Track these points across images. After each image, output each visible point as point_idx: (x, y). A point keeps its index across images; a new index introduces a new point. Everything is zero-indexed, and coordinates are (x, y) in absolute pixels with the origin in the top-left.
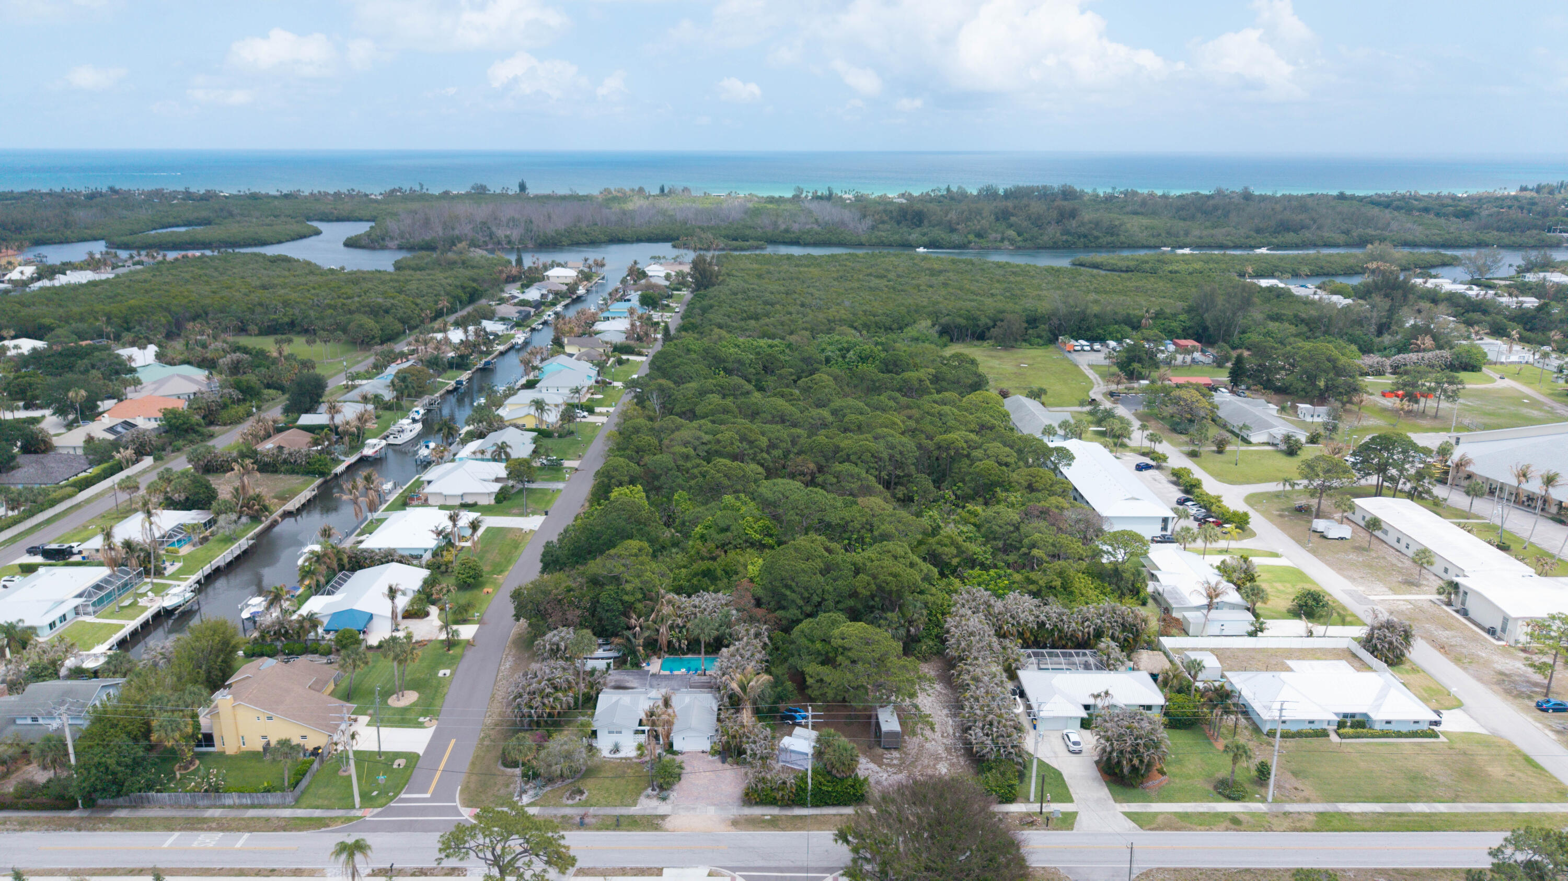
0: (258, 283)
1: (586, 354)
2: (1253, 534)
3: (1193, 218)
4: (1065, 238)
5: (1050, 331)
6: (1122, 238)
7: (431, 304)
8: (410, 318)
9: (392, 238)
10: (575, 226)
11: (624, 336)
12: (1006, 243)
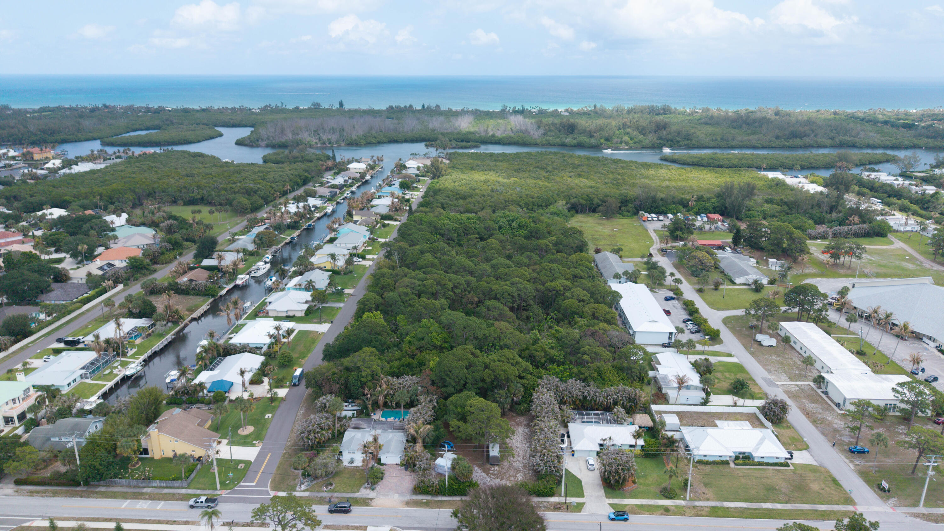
0: (184, 173)
1: (365, 221)
2: (721, 342)
3: (740, 127)
4: (659, 141)
5: (635, 208)
6: (694, 142)
7: (281, 187)
8: (268, 196)
9: (263, 140)
10: (369, 132)
11: (388, 208)
12: (623, 144)
